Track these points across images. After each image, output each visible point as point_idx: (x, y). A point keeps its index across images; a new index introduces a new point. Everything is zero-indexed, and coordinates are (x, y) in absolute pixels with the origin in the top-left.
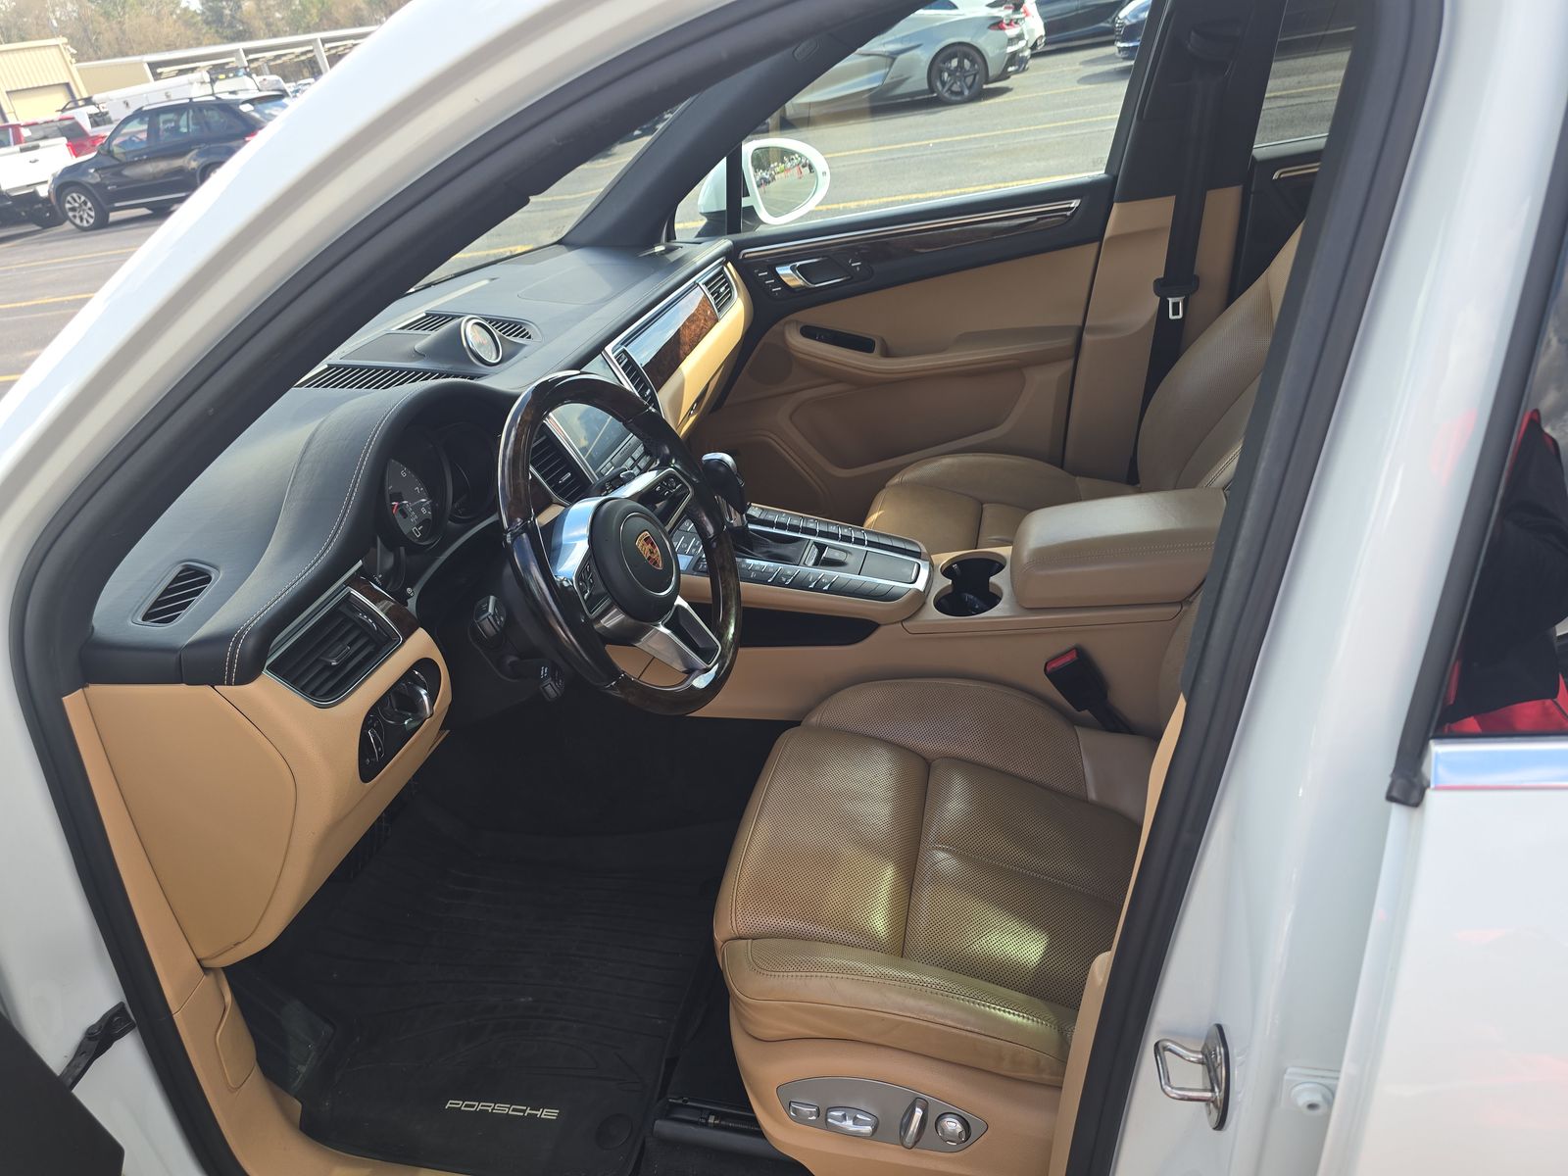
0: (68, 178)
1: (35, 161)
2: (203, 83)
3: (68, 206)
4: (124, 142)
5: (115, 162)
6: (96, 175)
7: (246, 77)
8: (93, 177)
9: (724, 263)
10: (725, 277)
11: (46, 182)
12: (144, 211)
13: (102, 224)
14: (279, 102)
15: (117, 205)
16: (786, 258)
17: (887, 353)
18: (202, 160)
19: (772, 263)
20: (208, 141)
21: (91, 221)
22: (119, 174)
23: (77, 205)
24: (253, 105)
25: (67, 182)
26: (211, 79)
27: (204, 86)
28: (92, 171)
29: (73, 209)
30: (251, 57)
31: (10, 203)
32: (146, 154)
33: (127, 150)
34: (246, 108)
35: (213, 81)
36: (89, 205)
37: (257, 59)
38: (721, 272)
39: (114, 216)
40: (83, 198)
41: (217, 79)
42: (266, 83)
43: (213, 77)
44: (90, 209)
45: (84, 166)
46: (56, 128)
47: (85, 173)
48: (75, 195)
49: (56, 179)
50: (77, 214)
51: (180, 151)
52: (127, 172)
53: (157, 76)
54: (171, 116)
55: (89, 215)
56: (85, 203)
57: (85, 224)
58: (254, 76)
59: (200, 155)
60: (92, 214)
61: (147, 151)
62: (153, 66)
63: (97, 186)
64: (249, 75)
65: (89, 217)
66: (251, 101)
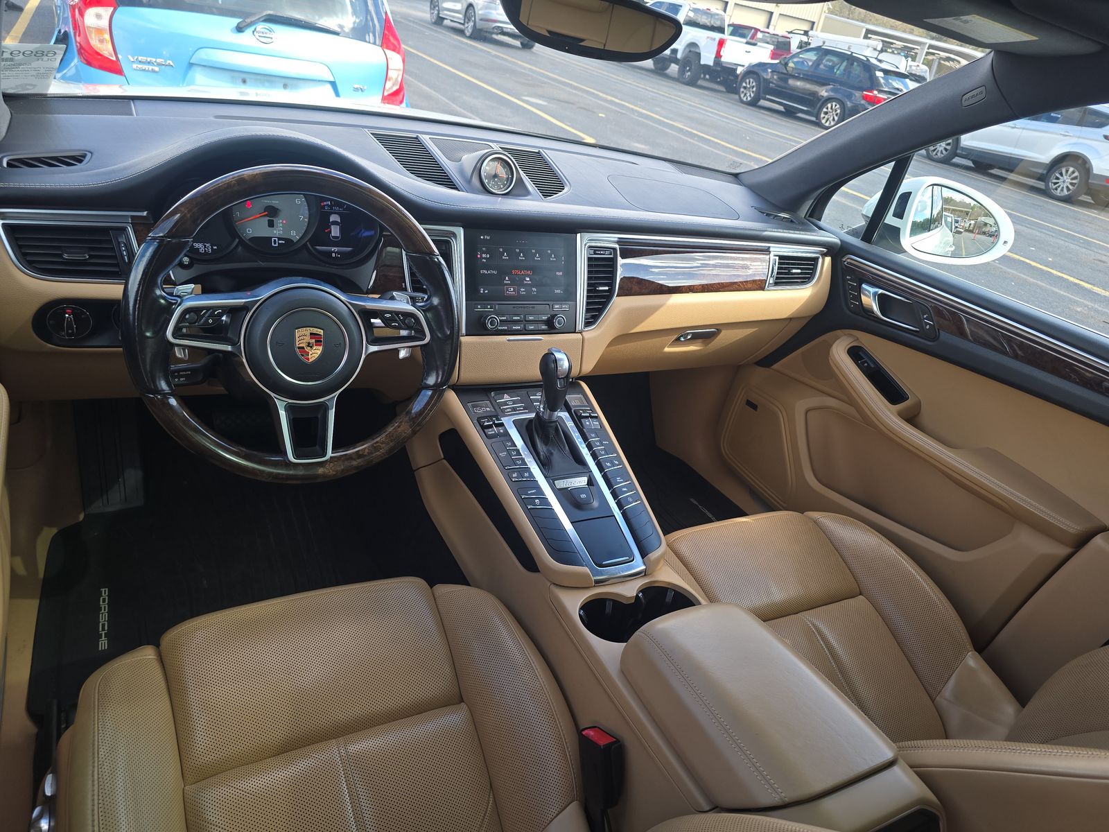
0: (755, 69)
1: (749, 52)
2: (875, 49)
3: (744, 84)
4: (798, 62)
5: (785, 71)
6: (770, 74)
7: (904, 58)
8: (768, 75)
9: (824, 255)
10: (815, 265)
11: (743, 66)
12: (781, 108)
13: (753, 103)
14: (903, 80)
15: (768, 97)
16: (875, 281)
17: (912, 418)
18: (832, 94)
19: (864, 278)
20: (841, 84)
21: (749, 99)
22: (786, 81)
23: (748, 86)
24: (884, 74)
25: (753, 71)
26: (882, 49)
27: (875, 52)
28: (770, 70)
29: (745, 88)
30: (931, 51)
31: (719, 69)
32: (804, 74)
33: (797, 67)
34: (879, 74)
35: (882, 51)
36: (754, 89)
37: (933, 54)
38: (816, 259)
39: (762, 103)
40: (754, 84)
41: (886, 51)
42: (918, 68)
43: (884, 48)
44: (753, 92)
45: (768, 66)
46: (776, 40)
47: (765, 71)
48: (751, 80)
49: (750, 66)
50: (745, 91)
51: (823, 82)
52: (791, 82)
53: (866, 37)
54: (835, 59)
55: (750, 95)
56: (753, 87)
57: (745, 99)
58: (910, 59)
59: (832, 90)
60: (752, 95)
61: (805, 73)
62: (868, 31)
63: (765, 80)
64: (906, 57)
65: (749, 96)
66: (886, 72)
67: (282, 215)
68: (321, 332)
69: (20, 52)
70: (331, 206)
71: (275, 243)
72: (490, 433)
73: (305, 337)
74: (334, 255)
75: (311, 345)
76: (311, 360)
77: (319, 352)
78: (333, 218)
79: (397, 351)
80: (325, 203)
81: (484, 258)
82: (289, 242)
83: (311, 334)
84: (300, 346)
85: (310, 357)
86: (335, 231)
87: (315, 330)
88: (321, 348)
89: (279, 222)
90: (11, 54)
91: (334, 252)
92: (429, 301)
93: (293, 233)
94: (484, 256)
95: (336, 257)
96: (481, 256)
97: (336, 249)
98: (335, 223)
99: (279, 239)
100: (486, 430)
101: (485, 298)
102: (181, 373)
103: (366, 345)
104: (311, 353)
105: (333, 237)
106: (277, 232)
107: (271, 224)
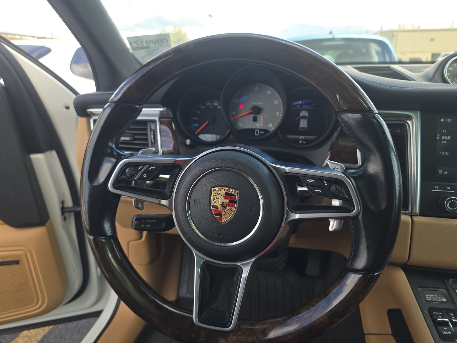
67: (264, 113)
68: (236, 193)
69: (150, 41)
70: (302, 105)
71: (257, 133)
72: (445, 333)
73: (219, 196)
74: (300, 142)
75: (225, 205)
76: (223, 221)
77: (232, 214)
78: (302, 114)
79: (326, 221)
80: (297, 103)
81: (445, 140)
82: (266, 131)
83: (226, 194)
84: (214, 204)
85: (223, 217)
86: (303, 124)
87: (231, 191)
88: (234, 209)
89: (261, 118)
90: (146, 43)
91: (301, 139)
92: (363, 168)
93: (270, 125)
94: (444, 138)
95: (302, 144)
96: (441, 137)
97: (303, 137)
98: (304, 117)
99: (261, 130)
100: (439, 328)
101: (444, 179)
102: (148, 221)
103: (287, 212)
104: (223, 213)
105: (302, 128)
106: (259, 125)
107: (255, 119)
